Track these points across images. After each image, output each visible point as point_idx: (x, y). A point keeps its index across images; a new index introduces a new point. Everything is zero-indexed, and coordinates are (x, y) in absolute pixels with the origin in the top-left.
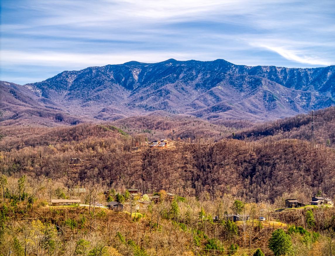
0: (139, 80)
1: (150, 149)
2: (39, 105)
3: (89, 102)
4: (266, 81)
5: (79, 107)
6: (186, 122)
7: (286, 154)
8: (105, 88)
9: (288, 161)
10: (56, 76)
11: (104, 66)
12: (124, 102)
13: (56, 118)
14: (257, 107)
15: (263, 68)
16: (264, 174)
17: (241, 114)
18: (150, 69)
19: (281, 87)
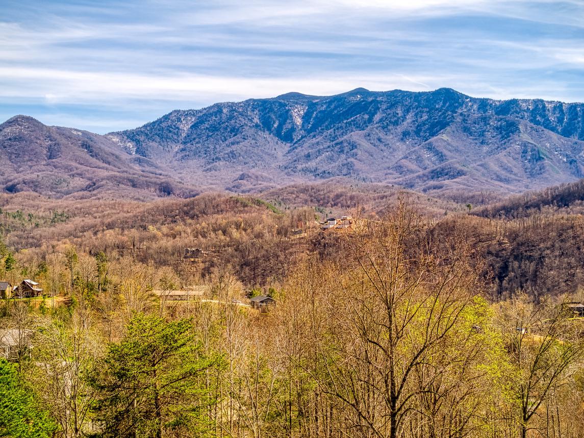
0: (303, 126)
1: (323, 233)
2: (131, 168)
3: (217, 164)
4: (526, 126)
5: (200, 172)
6: (385, 194)
7: (562, 241)
8: (244, 138)
9: (567, 253)
10: (161, 119)
11: (242, 102)
12: (277, 164)
13: (161, 190)
14: (511, 172)
15: (521, 104)
16: (523, 275)
17: (482, 182)
18: (322, 106)
19: (554, 136)
